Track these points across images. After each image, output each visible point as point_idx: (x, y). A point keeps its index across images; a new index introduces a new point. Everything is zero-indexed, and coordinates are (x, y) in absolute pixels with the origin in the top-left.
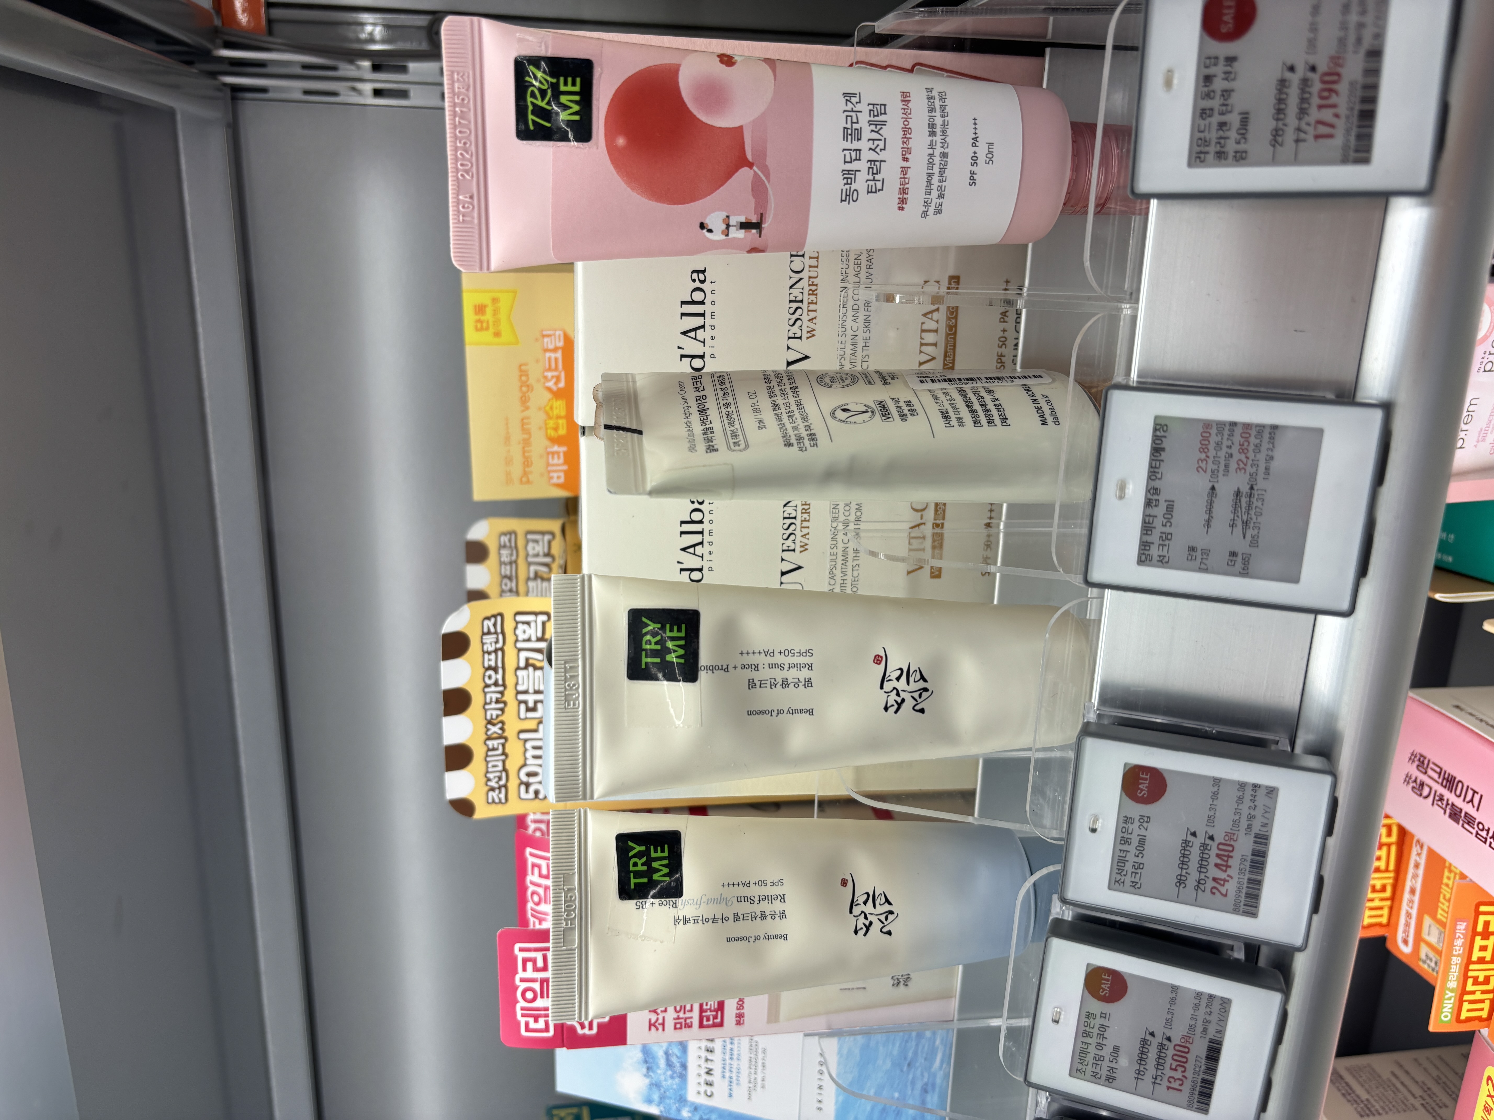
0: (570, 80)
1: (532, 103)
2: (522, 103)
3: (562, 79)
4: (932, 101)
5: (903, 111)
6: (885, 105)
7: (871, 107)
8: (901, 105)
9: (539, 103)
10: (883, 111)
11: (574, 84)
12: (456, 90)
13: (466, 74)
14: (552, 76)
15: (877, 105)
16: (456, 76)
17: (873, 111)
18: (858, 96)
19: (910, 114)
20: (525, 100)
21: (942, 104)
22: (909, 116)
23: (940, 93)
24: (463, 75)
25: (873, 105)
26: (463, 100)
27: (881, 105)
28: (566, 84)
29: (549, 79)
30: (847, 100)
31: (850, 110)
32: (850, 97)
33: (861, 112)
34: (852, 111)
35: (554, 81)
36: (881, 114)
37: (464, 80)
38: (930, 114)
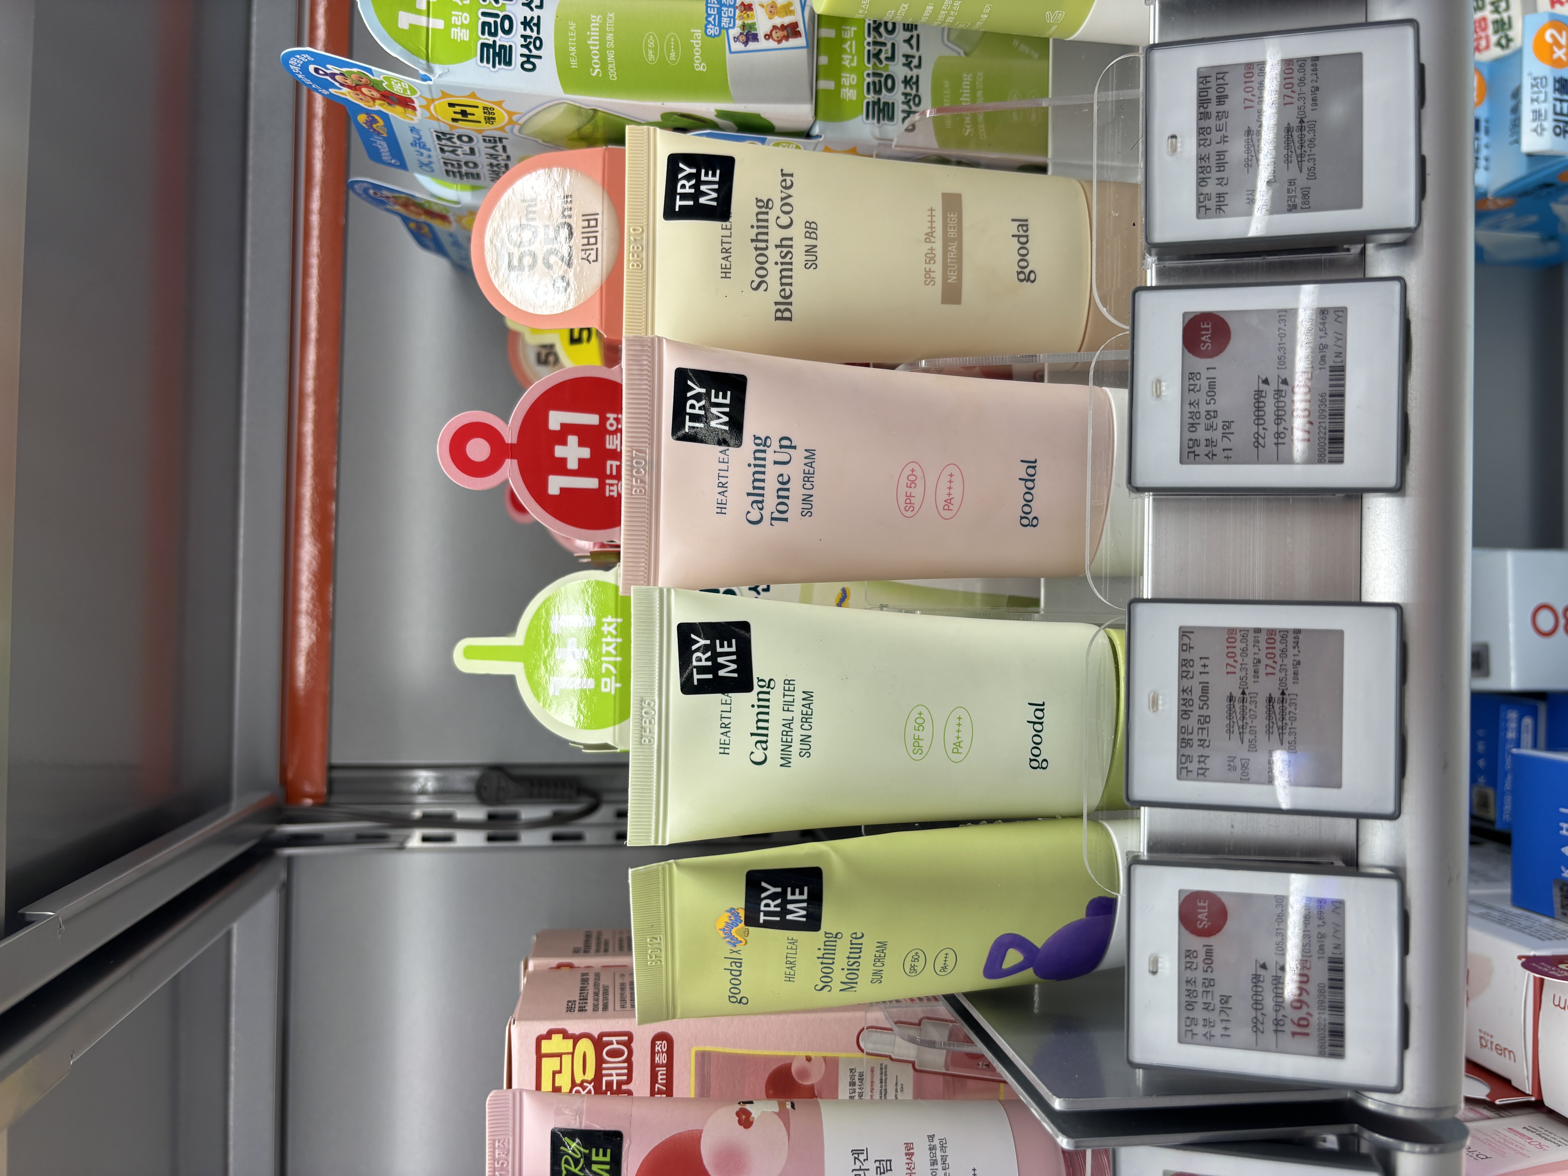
0: (601, 1151)
1: (566, 1169)
2: (556, 1168)
3: (594, 1150)
4: (934, 1152)
5: (907, 1166)
6: (890, 1161)
7: (877, 1164)
8: (905, 1160)
9: (572, 1169)
10: (889, 1168)
11: (605, 1155)
12: (497, 1156)
13: (507, 1141)
14: (584, 1148)
15: (884, 1161)
16: (497, 1144)
17: (880, 1167)
18: (865, 1152)
19: (914, 1168)
20: (560, 1166)
21: (943, 1154)
22: (913, 1171)
23: (941, 1140)
24: (504, 1141)
25: (880, 1161)
26: (502, 1164)
27: (887, 1161)
28: (597, 1155)
29: (582, 1149)
30: (855, 1158)
31: (859, 1168)
32: (858, 1154)
33: (868, 1170)
34: (860, 1170)
35: (587, 1151)
36: (887, 1171)
37: (504, 1145)
38: (932, 1167)
